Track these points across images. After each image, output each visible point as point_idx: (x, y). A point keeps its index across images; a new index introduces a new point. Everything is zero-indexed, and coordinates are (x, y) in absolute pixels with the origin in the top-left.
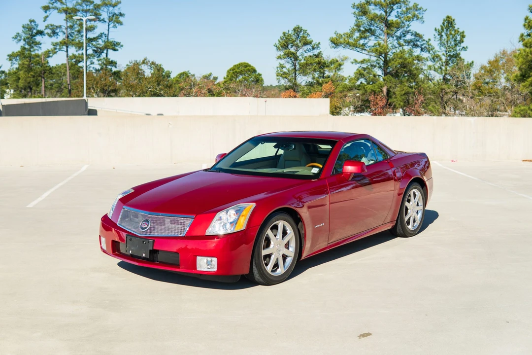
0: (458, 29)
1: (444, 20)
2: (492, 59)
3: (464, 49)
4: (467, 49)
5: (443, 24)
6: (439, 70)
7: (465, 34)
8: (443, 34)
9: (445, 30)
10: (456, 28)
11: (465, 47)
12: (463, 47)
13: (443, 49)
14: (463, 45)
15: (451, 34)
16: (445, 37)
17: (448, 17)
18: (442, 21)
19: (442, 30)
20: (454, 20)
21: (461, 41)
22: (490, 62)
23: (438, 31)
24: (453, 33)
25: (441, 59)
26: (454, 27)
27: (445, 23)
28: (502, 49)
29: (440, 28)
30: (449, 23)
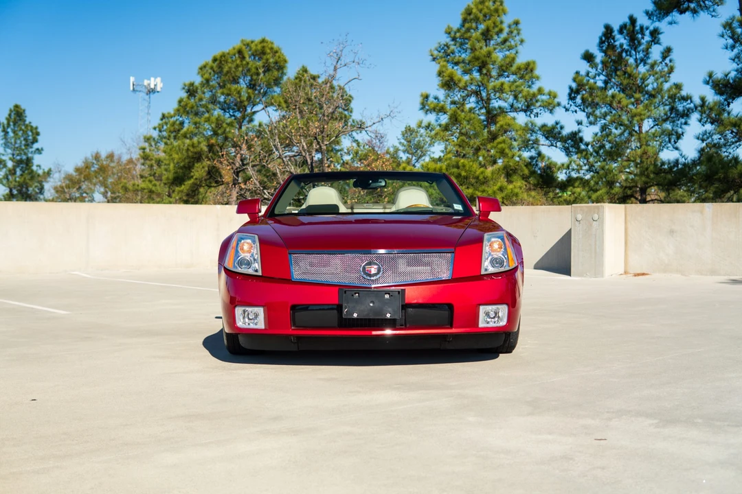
0: (30, 123)
1: (11, 110)
2: (80, 164)
3: (39, 151)
4: (43, 152)
5: (10, 115)
6: (5, 182)
7: (39, 130)
8: (9, 130)
9: (11, 124)
10: (27, 122)
11: (40, 148)
12: (38, 149)
13: (9, 151)
14: (36, 146)
15: (21, 129)
16: (11, 134)
17: (17, 106)
18: (8, 112)
19: (9, 125)
20: (24, 111)
21: (35, 141)
22: (77, 170)
23: (4, 127)
24: (23, 127)
25: (5, 166)
26: (25, 121)
27: (13, 114)
28: (95, 151)
29: (5, 122)
30: (18, 115)
